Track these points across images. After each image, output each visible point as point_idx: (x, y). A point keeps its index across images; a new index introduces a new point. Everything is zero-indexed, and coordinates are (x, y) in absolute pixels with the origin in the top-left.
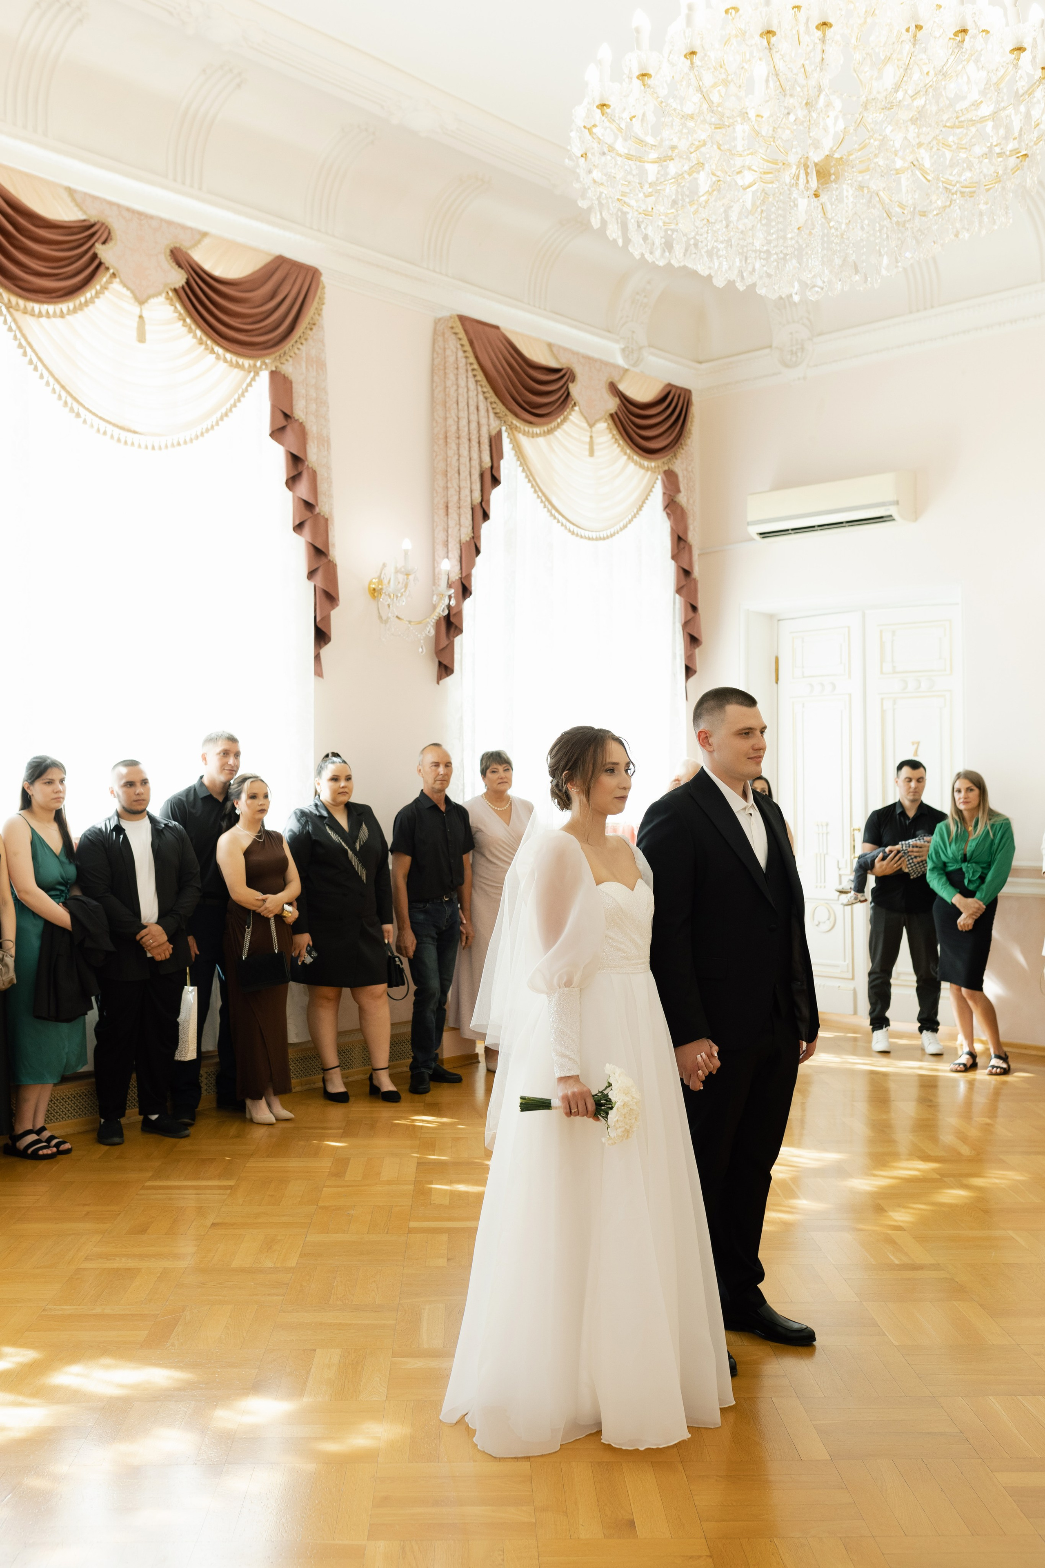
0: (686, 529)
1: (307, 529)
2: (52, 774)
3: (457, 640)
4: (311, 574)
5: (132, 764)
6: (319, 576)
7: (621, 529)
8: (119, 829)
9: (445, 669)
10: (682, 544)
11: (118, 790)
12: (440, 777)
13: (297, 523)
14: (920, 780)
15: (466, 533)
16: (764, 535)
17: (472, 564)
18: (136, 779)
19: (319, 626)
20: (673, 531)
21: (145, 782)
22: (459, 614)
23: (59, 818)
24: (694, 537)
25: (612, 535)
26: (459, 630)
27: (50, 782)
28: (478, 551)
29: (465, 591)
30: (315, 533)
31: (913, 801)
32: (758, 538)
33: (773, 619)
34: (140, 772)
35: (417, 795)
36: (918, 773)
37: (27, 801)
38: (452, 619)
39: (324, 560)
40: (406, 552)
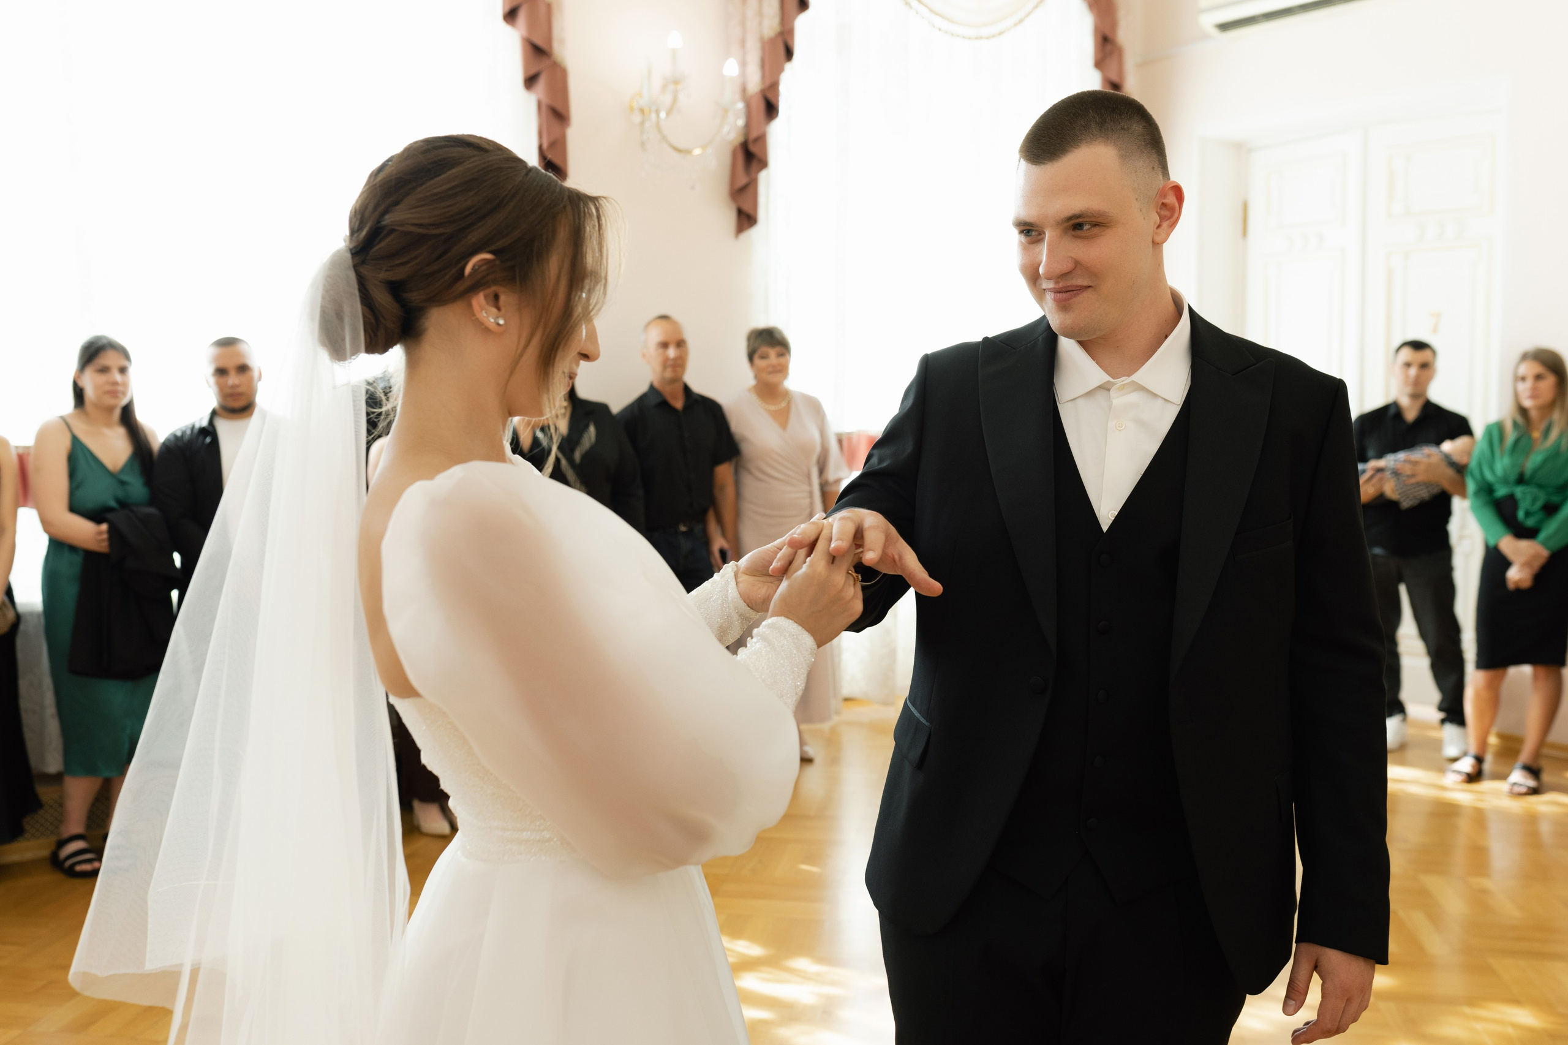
0: (1114, 25)
1: (522, 17)
2: (109, 359)
3: (763, 176)
4: (530, 81)
5: (227, 343)
6: (541, 85)
7: (1016, 25)
8: (209, 432)
9: (746, 219)
10: (1109, 47)
11: (212, 380)
12: (670, 363)
13: (508, 8)
14: (1425, 366)
15: (771, 25)
16: (1224, 27)
17: (781, 70)
18: (230, 364)
19: (549, 156)
20: (1097, 30)
21: (243, 369)
22: (761, 139)
23: (127, 417)
24: (1127, 35)
25: (1001, 33)
26: (763, 164)
27: (104, 370)
28: (789, 53)
29: (771, 109)
30: (532, 25)
31: (1415, 396)
32: (1215, 32)
33: (1241, 150)
34: (239, 354)
35: (643, 388)
36: (1424, 355)
37: (79, 395)
38: (753, 148)
39: (544, 63)
40: (674, 52)
